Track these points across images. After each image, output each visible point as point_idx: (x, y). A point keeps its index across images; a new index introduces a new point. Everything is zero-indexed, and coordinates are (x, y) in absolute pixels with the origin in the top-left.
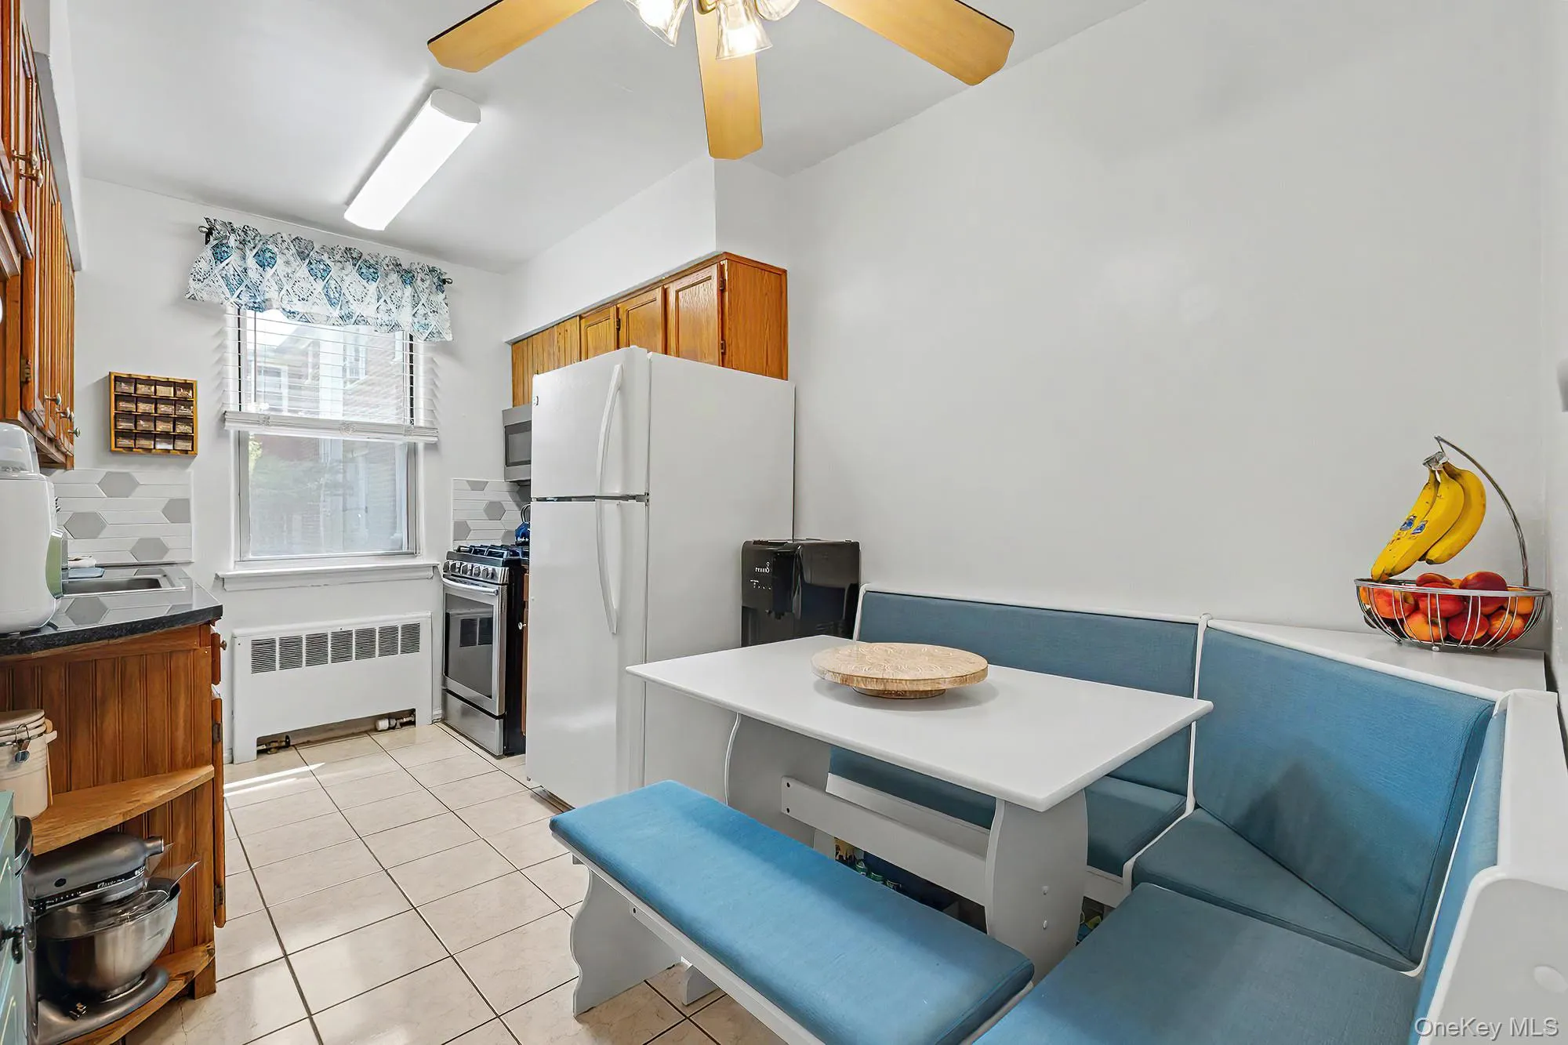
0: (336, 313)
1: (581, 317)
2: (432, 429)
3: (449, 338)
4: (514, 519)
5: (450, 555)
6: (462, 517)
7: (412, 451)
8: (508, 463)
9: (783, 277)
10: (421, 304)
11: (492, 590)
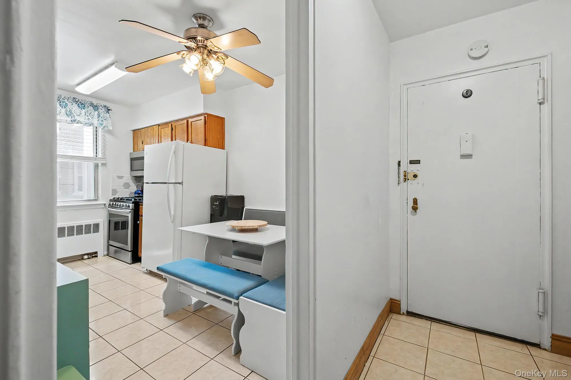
0: (69, 119)
1: (159, 125)
2: (104, 158)
3: (111, 128)
4: (134, 188)
5: (111, 200)
6: (114, 188)
7: (96, 166)
8: (132, 170)
9: (224, 119)
10: (101, 117)
11: (128, 211)
